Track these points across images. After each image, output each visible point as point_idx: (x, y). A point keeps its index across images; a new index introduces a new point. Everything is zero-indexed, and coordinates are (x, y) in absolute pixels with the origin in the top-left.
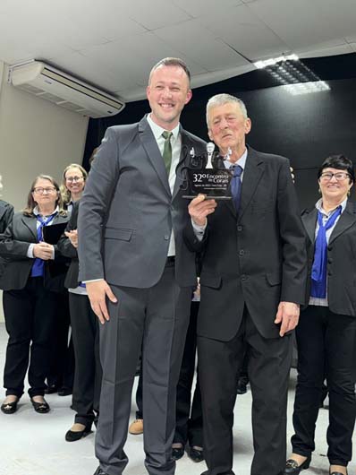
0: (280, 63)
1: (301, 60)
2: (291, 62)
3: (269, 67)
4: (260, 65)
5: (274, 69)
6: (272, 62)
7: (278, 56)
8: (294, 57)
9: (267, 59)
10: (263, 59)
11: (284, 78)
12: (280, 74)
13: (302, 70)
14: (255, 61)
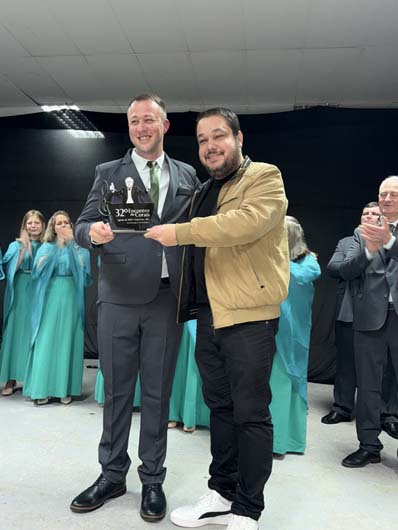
0: (64, 110)
1: (82, 111)
2: (74, 111)
3: (55, 112)
4: (47, 109)
5: (59, 114)
6: (57, 108)
7: (62, 104)
8: (75, 108)
9: (53, 105)
10: (49, 105)
11: (67, 122)
12: (64, 119)
13: (82, 119)
14: (43, 105)
